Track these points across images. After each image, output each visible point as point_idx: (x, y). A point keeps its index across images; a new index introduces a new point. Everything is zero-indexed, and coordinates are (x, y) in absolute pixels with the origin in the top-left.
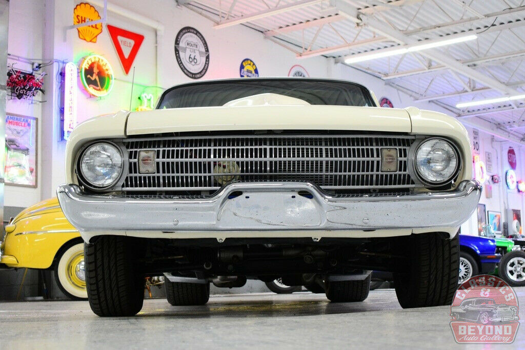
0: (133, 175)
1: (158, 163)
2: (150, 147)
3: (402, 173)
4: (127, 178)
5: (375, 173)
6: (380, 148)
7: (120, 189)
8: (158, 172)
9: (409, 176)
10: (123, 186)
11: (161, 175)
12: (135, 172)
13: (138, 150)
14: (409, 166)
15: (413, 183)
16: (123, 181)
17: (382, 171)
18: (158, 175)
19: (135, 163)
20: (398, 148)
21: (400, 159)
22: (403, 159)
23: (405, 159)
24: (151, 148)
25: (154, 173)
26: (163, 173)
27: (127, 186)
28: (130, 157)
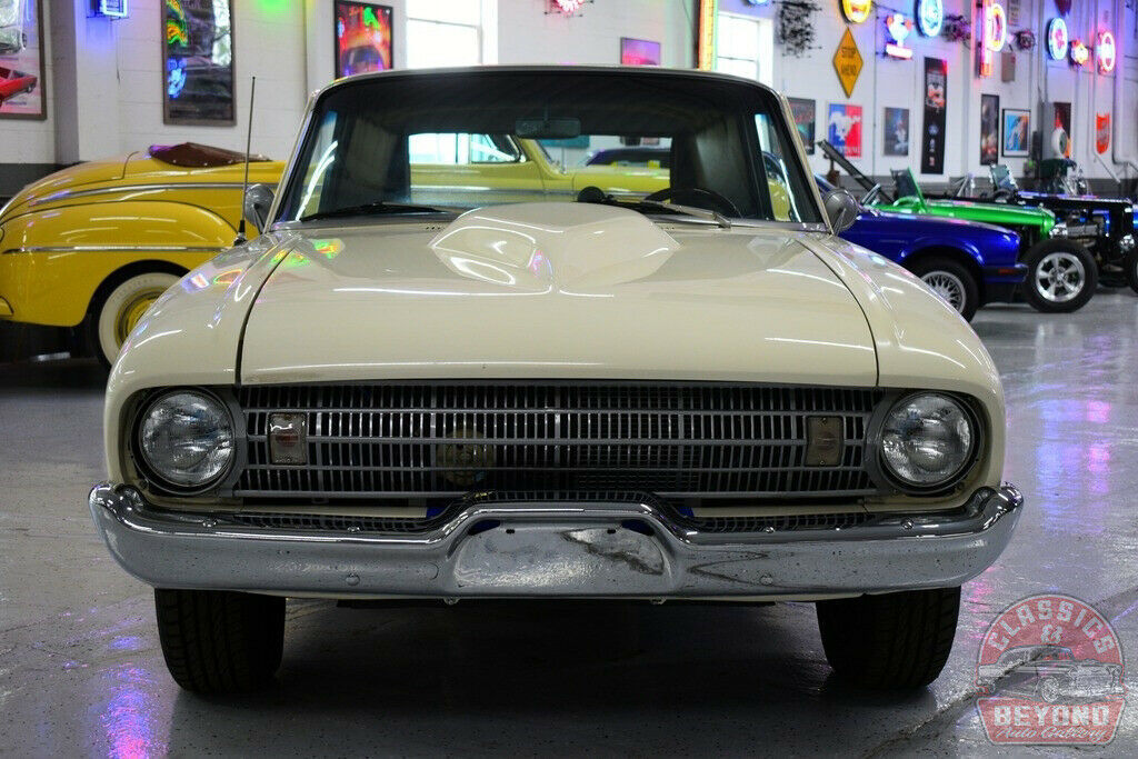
0: (258, 467)
1: (312, 446)
2: (293, 405)
3: (852, 468)
4: (245, 471)
5: (791, 468)
6: (804, 415)
7: (229, 494)
8: (313, 462)
9: (865, 475)
10: (236, 487)
11: (320, 468)
12: (262, 461)
13: (268, 412)
14: (867, 457)
15: (872, 485)
16: (236, 479)
17: (806, 466)
18: (313, 467)
19: (261, 444)
20: (844, 415)
21: (847, 442)
22: (855, 442)
23: (859, 442)
24: (295, 407)
25: (304, 464)
26: (324, 465)
27: (245, 487)
28: (250, 430)
